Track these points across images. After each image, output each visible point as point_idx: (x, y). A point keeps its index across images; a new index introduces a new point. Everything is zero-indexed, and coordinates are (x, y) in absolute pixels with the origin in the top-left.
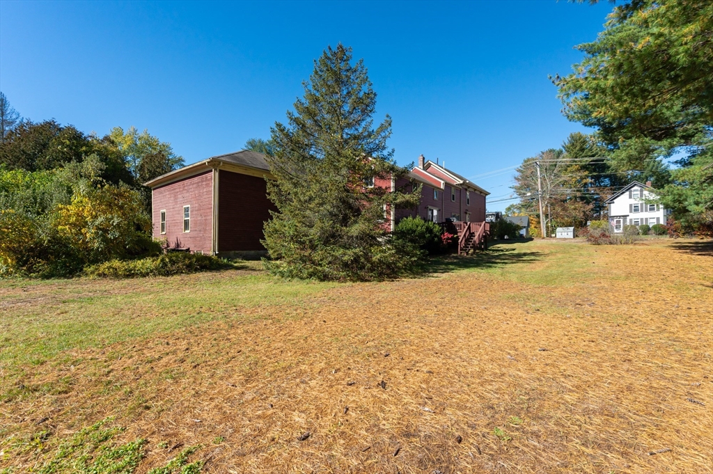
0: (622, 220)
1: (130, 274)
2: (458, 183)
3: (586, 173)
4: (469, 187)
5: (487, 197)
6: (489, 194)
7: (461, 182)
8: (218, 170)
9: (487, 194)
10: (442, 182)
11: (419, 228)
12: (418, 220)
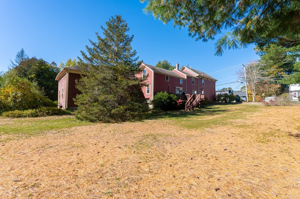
0: (297, 93)
1: (20, 116)
2: (197, 76)
3: (282, 69)
4: (203, 78)
5: (216, 82)
6: (217, 81)
7: (198, 75)
8: (68, 73)
9: (216, 81)
10: (186, 75)
11: (164, 97)
12: (166, 93)
